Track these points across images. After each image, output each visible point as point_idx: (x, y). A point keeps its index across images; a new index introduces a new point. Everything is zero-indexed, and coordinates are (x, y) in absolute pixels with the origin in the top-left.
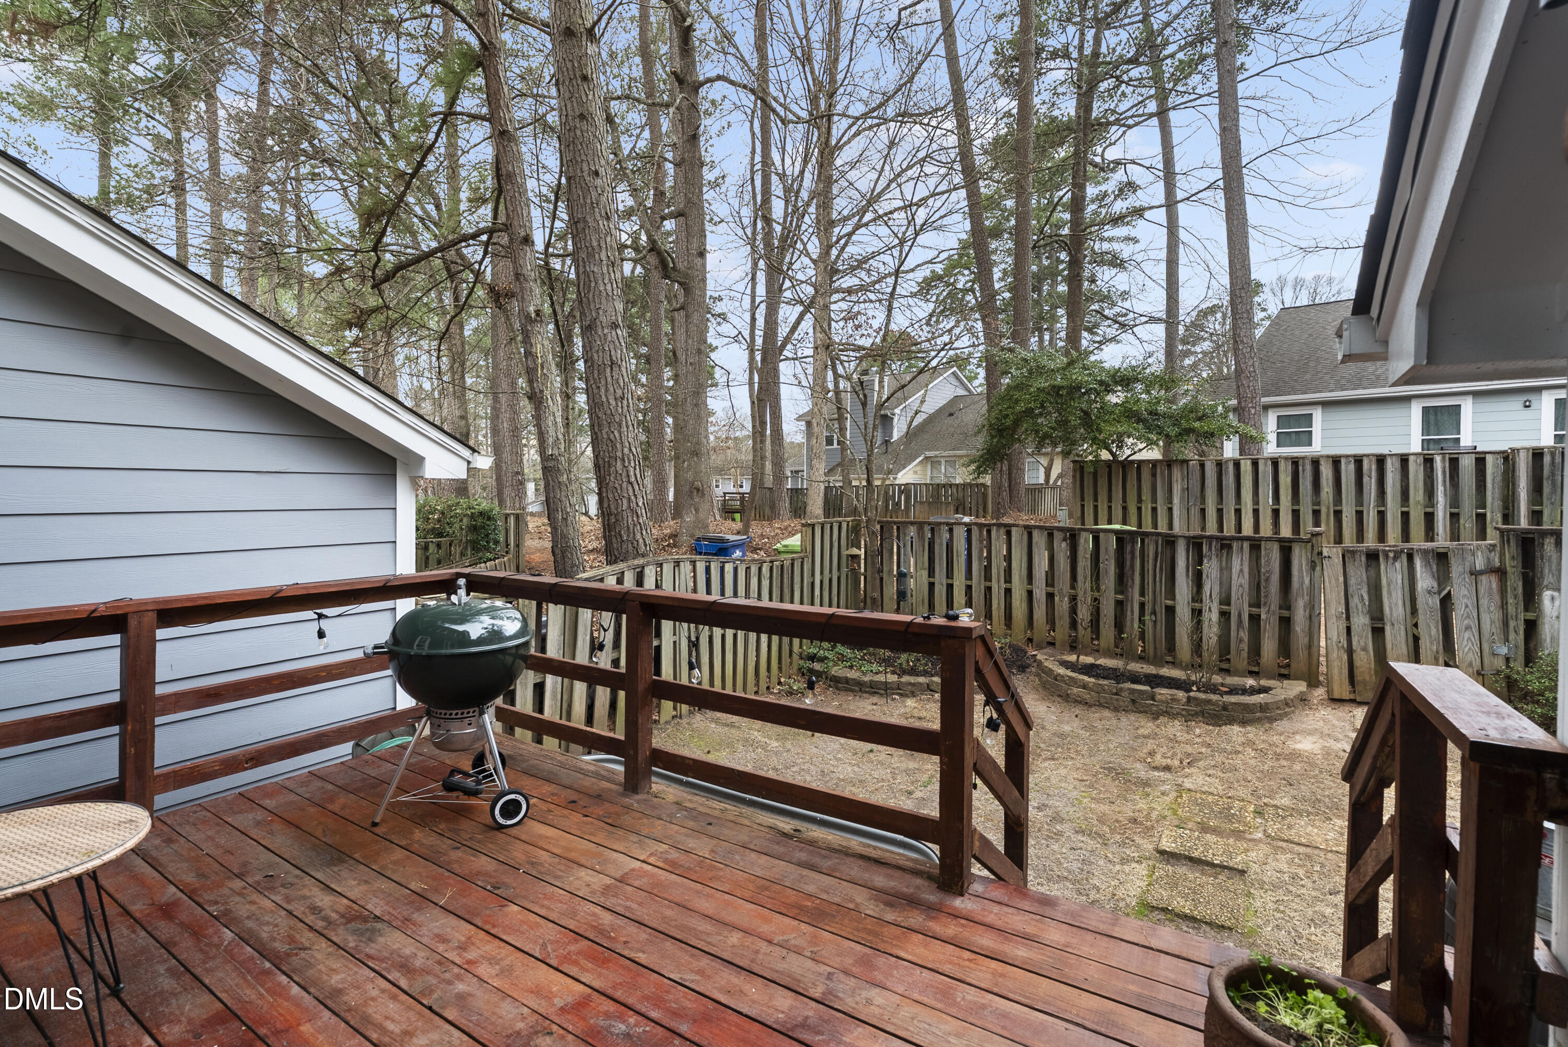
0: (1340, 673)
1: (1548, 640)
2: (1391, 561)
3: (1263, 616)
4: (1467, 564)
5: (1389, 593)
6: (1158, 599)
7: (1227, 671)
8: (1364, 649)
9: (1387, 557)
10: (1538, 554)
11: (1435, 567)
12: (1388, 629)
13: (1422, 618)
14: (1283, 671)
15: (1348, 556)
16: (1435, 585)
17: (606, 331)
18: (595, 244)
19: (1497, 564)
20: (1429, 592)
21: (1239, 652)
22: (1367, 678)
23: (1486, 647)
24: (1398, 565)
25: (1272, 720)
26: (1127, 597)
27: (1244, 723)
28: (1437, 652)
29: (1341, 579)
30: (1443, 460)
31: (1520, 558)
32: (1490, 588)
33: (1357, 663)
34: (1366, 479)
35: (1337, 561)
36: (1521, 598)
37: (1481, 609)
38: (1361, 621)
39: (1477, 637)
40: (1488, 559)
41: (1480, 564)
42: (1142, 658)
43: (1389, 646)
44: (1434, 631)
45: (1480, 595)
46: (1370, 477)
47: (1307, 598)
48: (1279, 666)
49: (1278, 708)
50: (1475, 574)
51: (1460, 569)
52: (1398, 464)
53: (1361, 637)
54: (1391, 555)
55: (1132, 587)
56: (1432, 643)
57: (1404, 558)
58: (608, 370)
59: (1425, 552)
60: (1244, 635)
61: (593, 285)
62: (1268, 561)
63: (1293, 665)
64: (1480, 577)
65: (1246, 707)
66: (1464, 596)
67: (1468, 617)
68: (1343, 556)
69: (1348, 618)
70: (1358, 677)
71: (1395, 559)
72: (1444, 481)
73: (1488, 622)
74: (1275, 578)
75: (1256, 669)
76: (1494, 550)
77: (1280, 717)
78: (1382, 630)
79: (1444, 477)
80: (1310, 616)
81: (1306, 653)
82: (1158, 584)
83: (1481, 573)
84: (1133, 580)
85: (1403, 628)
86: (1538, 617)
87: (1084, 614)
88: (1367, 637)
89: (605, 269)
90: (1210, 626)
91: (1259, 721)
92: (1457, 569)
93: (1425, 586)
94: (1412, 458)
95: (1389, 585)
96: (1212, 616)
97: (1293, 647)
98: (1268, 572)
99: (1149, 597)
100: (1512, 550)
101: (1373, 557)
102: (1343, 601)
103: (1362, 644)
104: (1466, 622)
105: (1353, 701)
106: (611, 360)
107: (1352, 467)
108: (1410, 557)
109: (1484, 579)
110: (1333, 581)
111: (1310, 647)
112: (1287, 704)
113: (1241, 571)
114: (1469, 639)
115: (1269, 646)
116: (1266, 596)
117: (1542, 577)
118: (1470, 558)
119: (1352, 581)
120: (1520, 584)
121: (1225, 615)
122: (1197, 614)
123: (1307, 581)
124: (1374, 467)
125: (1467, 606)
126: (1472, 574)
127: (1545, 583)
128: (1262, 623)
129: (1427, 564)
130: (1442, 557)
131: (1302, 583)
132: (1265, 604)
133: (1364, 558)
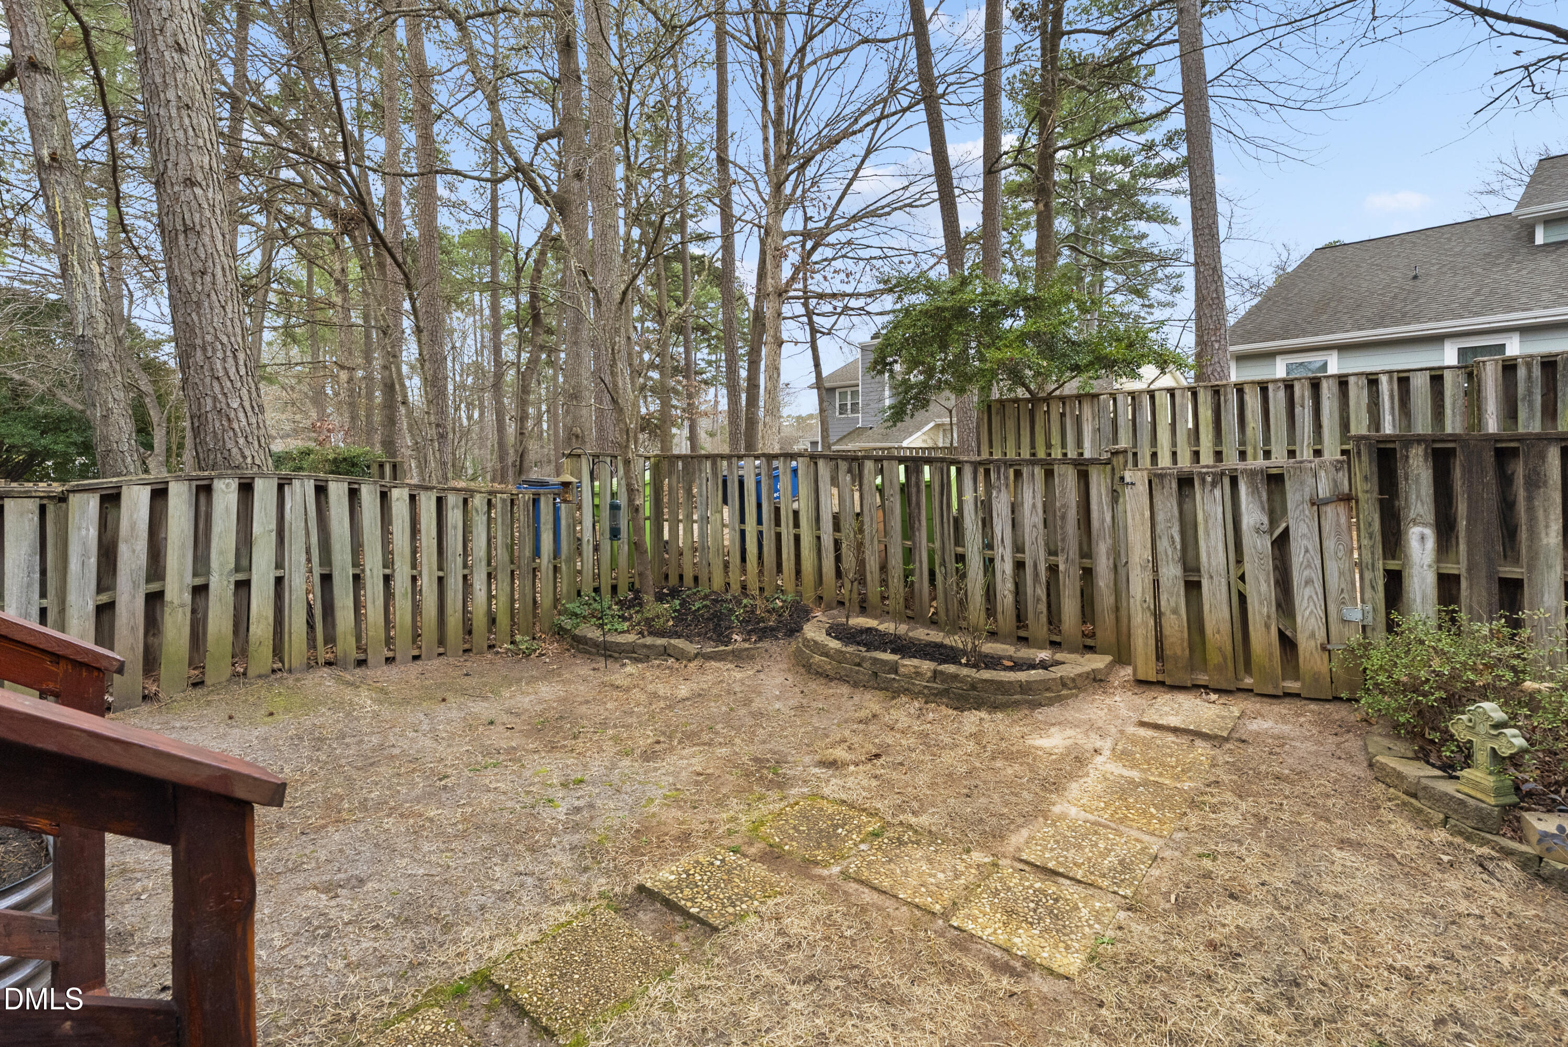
0: (1146, 644)
1: (1418, 600)
2: (1208, 488)
3: (1062, 567)
4: (1307, 489)
5: (1207, 533)
6: (947, 546)
7: (1023, 640)
8: (1175, 611)
9: (1203, 481)
10: (1401, 472)
11: (1264, 495)
12: (1205, 583)
13: (1248, 567)
14: (1089, 642)
15: (1155, 481)
16: (1266, 521)
17: (176, 188)
18: (158, 80)
19: (1346, 490)
20: (1258, 531)
21: (1037, 614)
22: (1179, 652)
23: (1332, 608)
24: (1217, 492)
25: (1035, 705)
26: (914, 543)
27: (994, 707)
28: (1269, 617)
29: (1147, 514)
30: (1391, 380)
31: (1375, 479)
32: (1338, 524)
33: (1167, 631)
34: (1298, 410)
35: (1142, 488)
36: (1378, 537)
37: (1326, 555)
38: (1171, 572)
39: (1321, 596)
40: (1335, 481)
41: (1324, 490)
42: (934, 623)
43: (1206, 608)
44: (1264, 587)
45: (1324, 535)
46: (1303, 406)
47: (1109, 541)
48: (1084, 635)
49: (1048, 690)
50: (1317, 504)
51: (1298, 496)
52: (1335, 389)
53: (1171, 594)
54: (1209, 479)
55: (919, 530)
56: (1261, 603)
57: (1226, 481)
58: (181, 237)
59: (1252, 474)
60: (1042, 592)
61: (158, 131)
62: (1063, 492)
63: (1099, 634)
64: (1323, 509)
65: (1000, 687)
66: (1304, 535)
67: (1309, 566)
68: (1150, 482)
69: (1155, 570)
70: (1168, 652)
71: (1214, 484)
72: (1392, 408)
73: (1336, 574)
74: (1072, 514)
75: (1057, 639)
76: (1341, 468)
77: (1050, 703)
78: (1198, 585)
79: (1392, 403)
80: (1115, 566)
81: (1113, 617)
82: (946, 525)
83: (1326, 502)
84: (919, 521)
85: (1224, 582)
86: (1403, 565)
87: (872, 564)
88: (1178, 595)
89: (174, 112)
90: (1003, 581)
91: (1016, 705)
92: (1294, 496)
93: (1252, 522)
94: (1352, 380)
95: (1206, 521)
96: (1005, 567)
97: (1098, 608)
98: (1064, 506)
99: (938, 544)
100: (1364, 467)
101: (1185, 483)
102: (1149, 545)
103: (1173, 604)
104: (1306, 573)
105: (1161, 683)
106: (184, 224)
107: (1282, 394)
108: (1234, 481)
109: (1329, 510)
110: (1138, 517)
111: (1117, 609)
112: (1064, 685)
113: (1034, 506)
114: (1311, 597)
115: (1070, 607)
116: (1063, 540)
117: (1408, 506)
118: (1310, 481)
119: (1160, 517)
120: (1377, 517)
121: (1019, 566)
122: (989, 564)
123: (1108, 518)
124: (1307, 394)
125: (1307, 551)
126: (1313, 504)
127: (1412, 515)
128: (1061, 575)
129: (1254, 490)
130: (1275, 481)
131: (1103, 521)
132: (1063, 550)
133: (1174, 485)
